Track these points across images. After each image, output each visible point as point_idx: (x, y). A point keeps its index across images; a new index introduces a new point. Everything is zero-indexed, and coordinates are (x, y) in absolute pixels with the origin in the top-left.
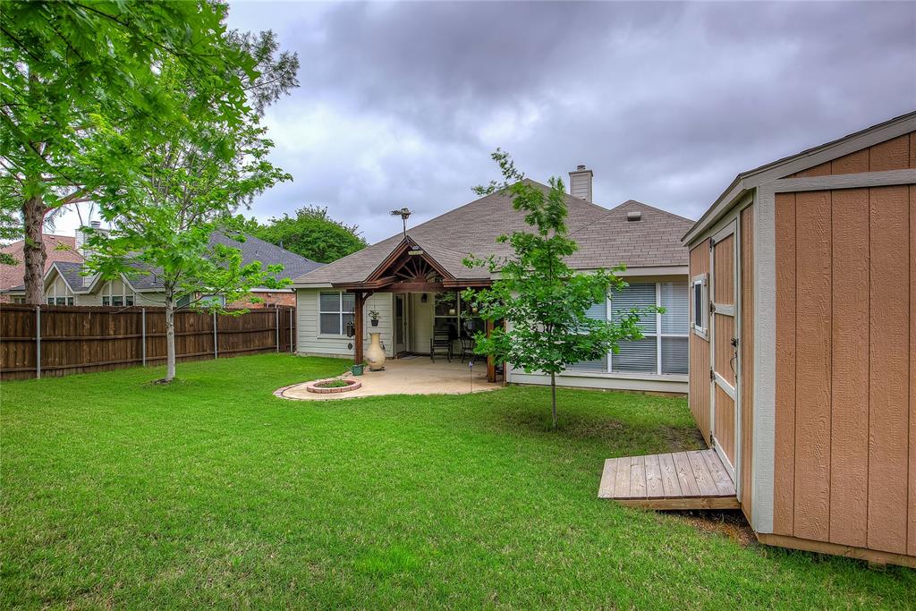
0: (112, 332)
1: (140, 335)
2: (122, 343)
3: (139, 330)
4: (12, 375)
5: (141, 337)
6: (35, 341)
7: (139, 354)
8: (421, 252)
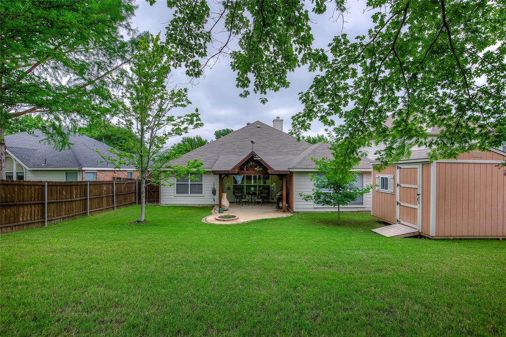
0: (74, 197)
1: (86, 198)
2: (79, 202)
3: (85, 195)
4: (33, 225)
5: (87, 199)
6: (44, 203)
7: (85, 209)
8: (259, 159)
